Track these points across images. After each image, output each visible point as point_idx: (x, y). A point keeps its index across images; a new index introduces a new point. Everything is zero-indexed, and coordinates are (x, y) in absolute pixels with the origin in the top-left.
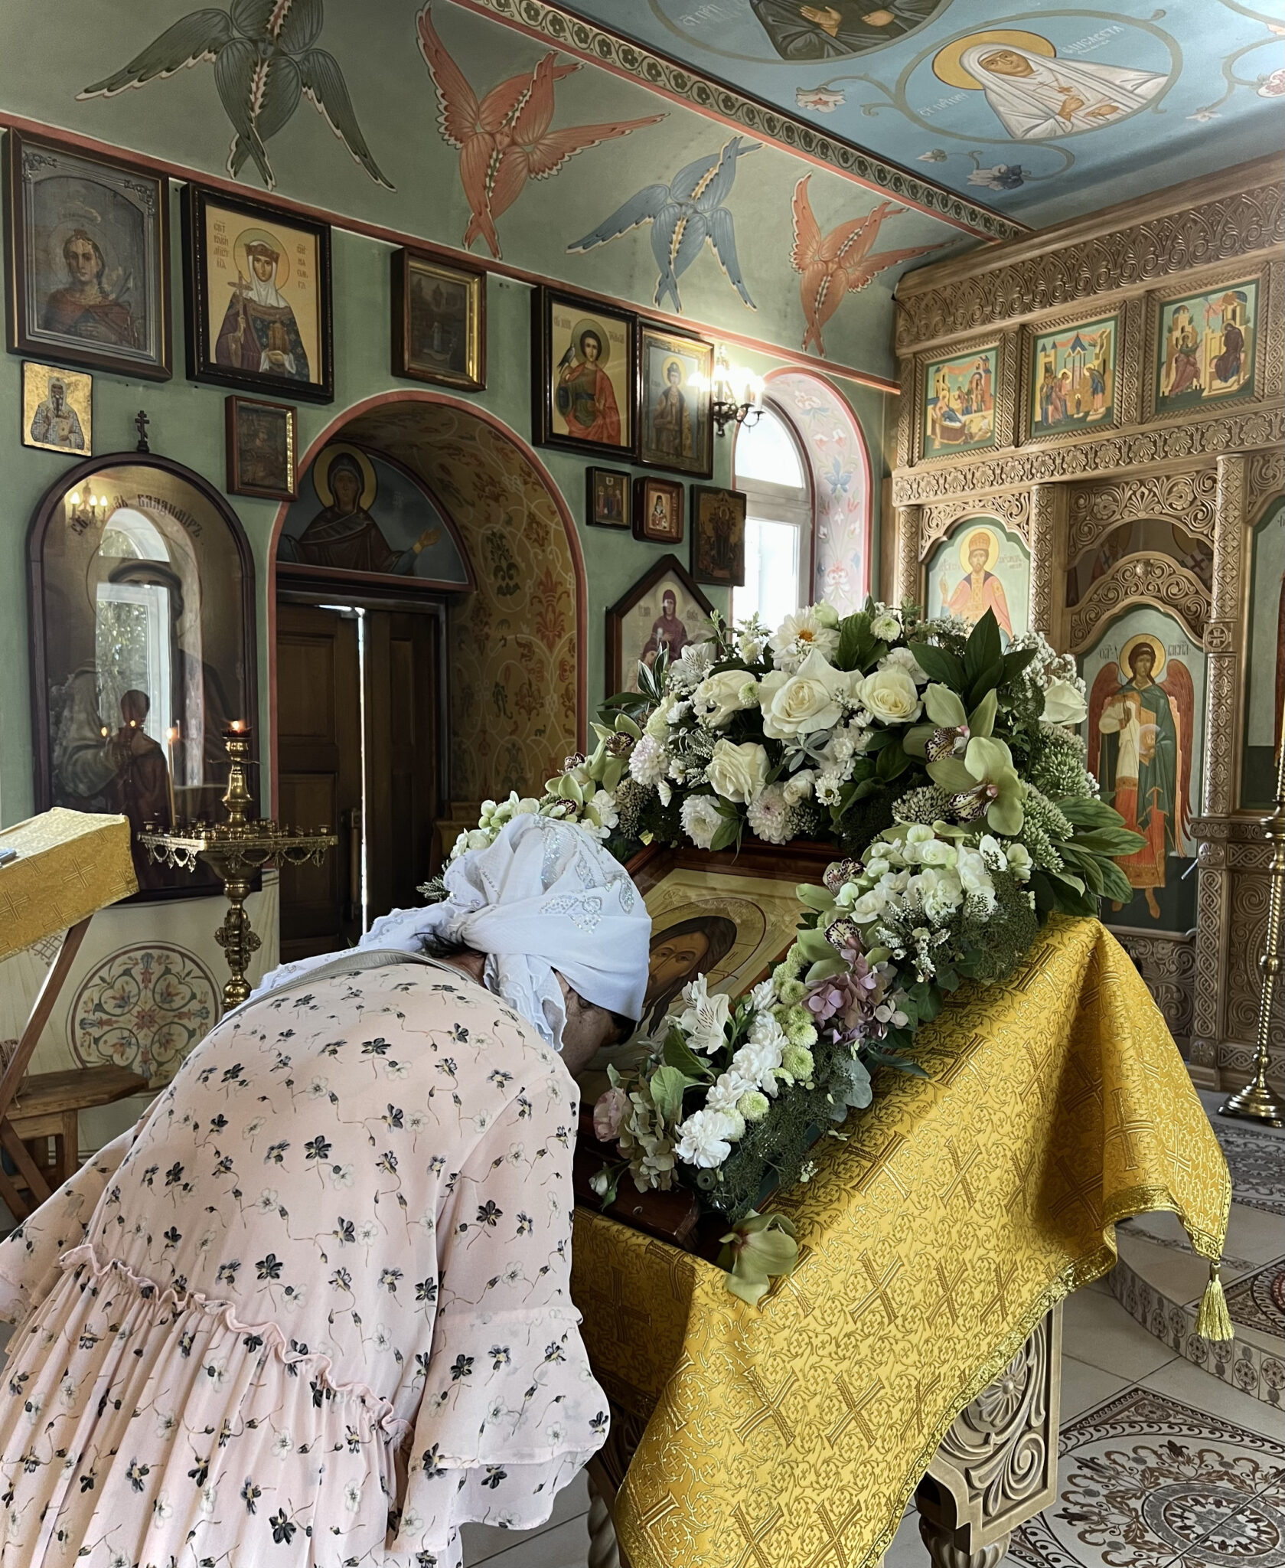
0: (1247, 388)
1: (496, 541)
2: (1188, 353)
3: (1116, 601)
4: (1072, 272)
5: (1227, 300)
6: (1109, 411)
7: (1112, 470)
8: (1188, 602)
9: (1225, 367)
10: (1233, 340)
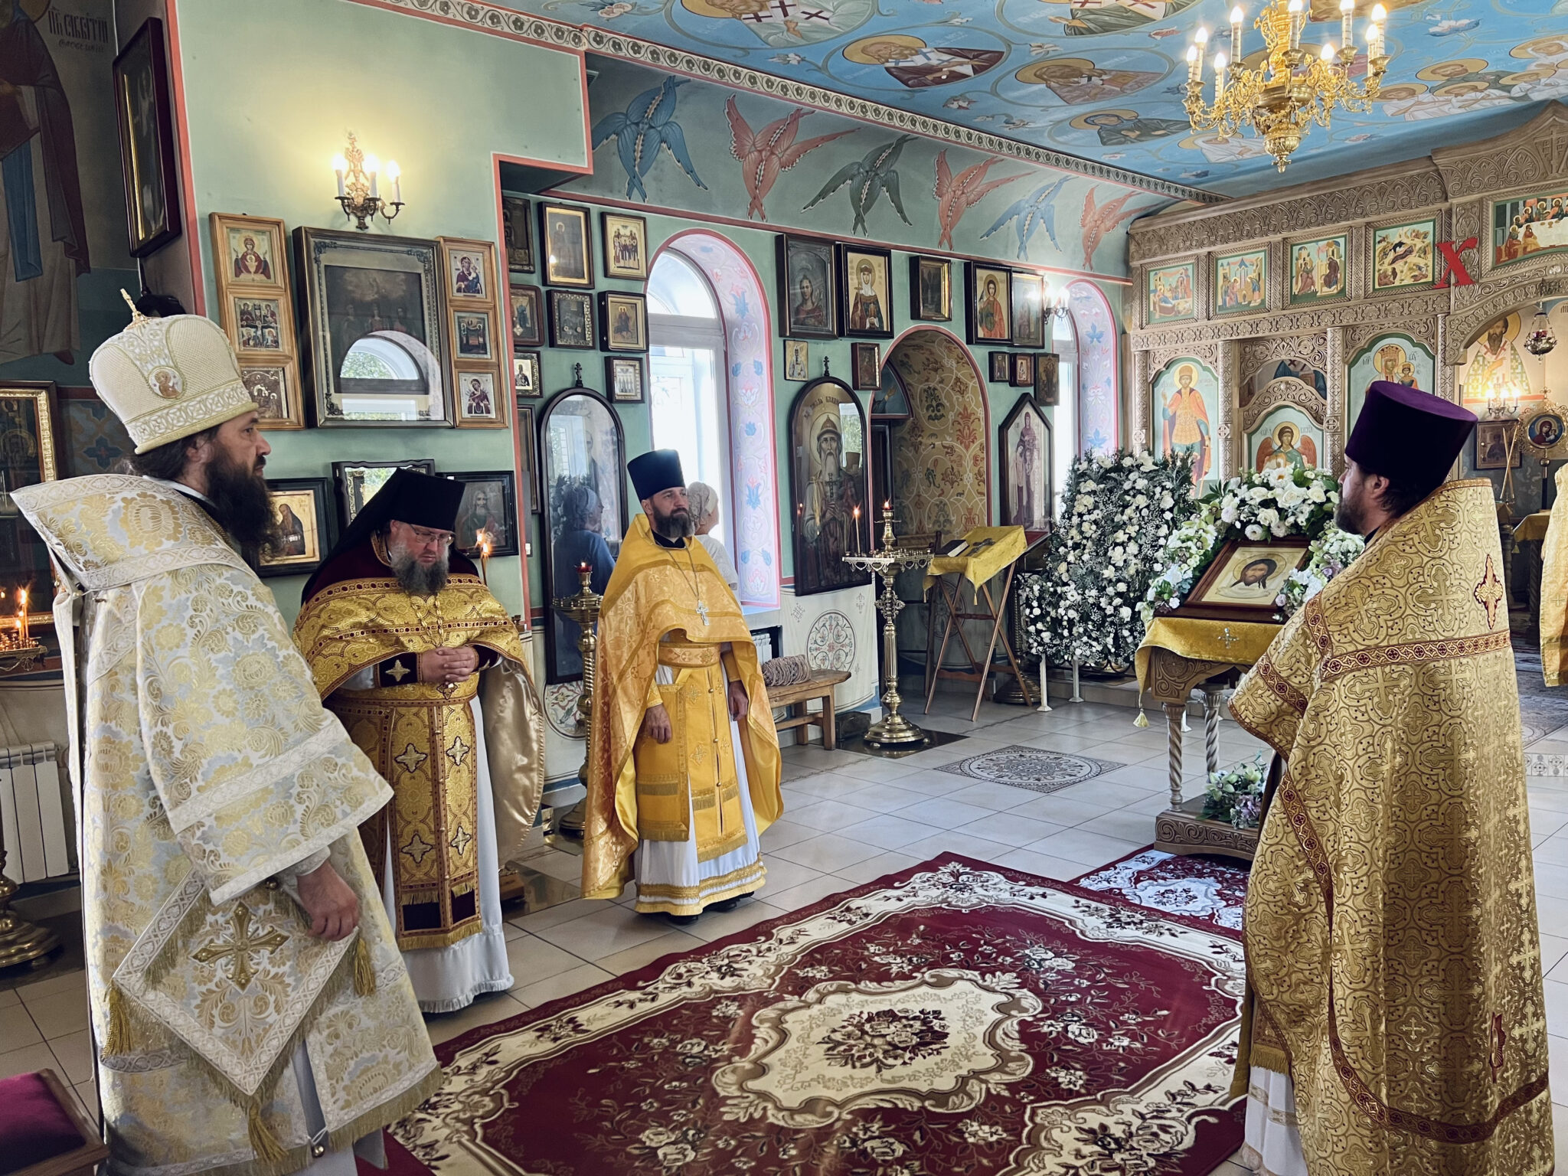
0: (1343, 291)
1: (931, 393)
2: (1308, 272)
3: (1269, 404)
4: (1239, 225)
5: (1329, 245)
6: (1263, 302)
7: (1267, 333)
8: (1313, 404)
9: (1329, 281)
10: (1333, 266)
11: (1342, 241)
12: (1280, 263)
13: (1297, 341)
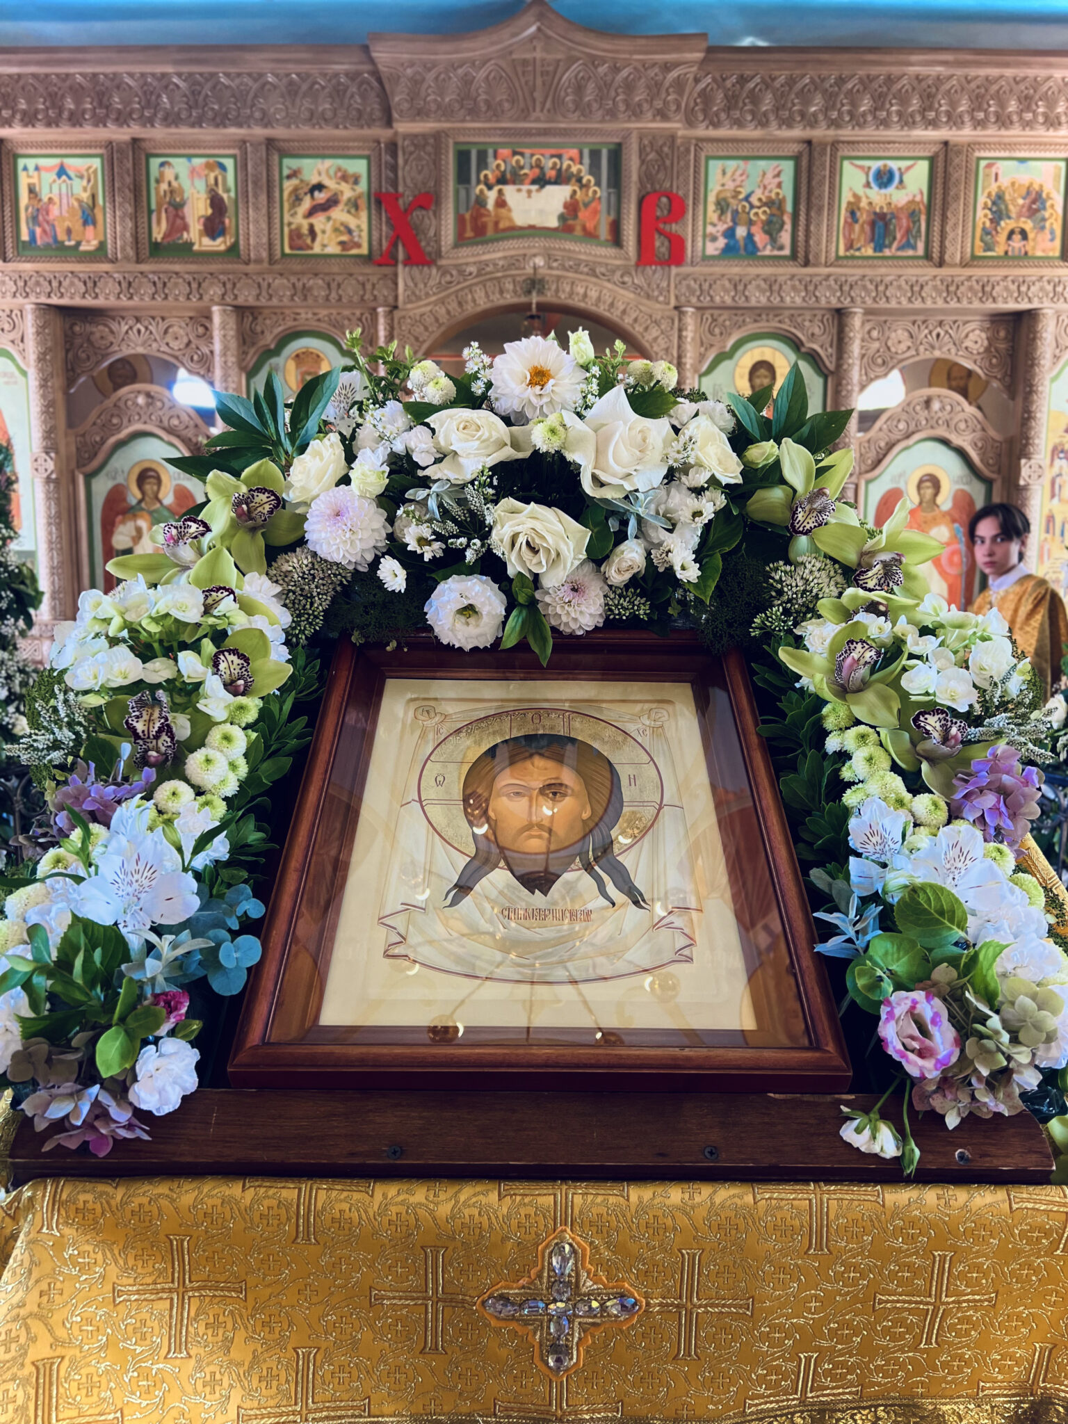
0: (233, 249)
2: (176, 207)
3: (119, 428)
4: (54, 100)
5: (209, 167)
6: (102, 246)
7: (112, 302)
8: (190, 433)
9: (213, 227)
10: (216, 203)
11: (229, 163)
12: (128, 180)
13: (162, 326)
